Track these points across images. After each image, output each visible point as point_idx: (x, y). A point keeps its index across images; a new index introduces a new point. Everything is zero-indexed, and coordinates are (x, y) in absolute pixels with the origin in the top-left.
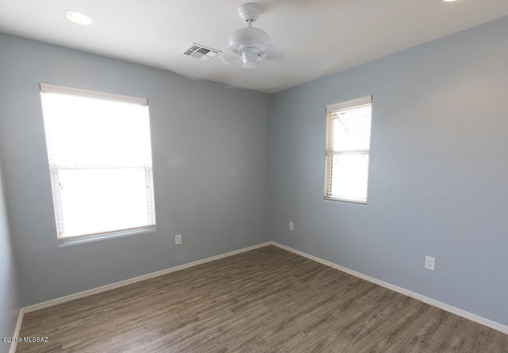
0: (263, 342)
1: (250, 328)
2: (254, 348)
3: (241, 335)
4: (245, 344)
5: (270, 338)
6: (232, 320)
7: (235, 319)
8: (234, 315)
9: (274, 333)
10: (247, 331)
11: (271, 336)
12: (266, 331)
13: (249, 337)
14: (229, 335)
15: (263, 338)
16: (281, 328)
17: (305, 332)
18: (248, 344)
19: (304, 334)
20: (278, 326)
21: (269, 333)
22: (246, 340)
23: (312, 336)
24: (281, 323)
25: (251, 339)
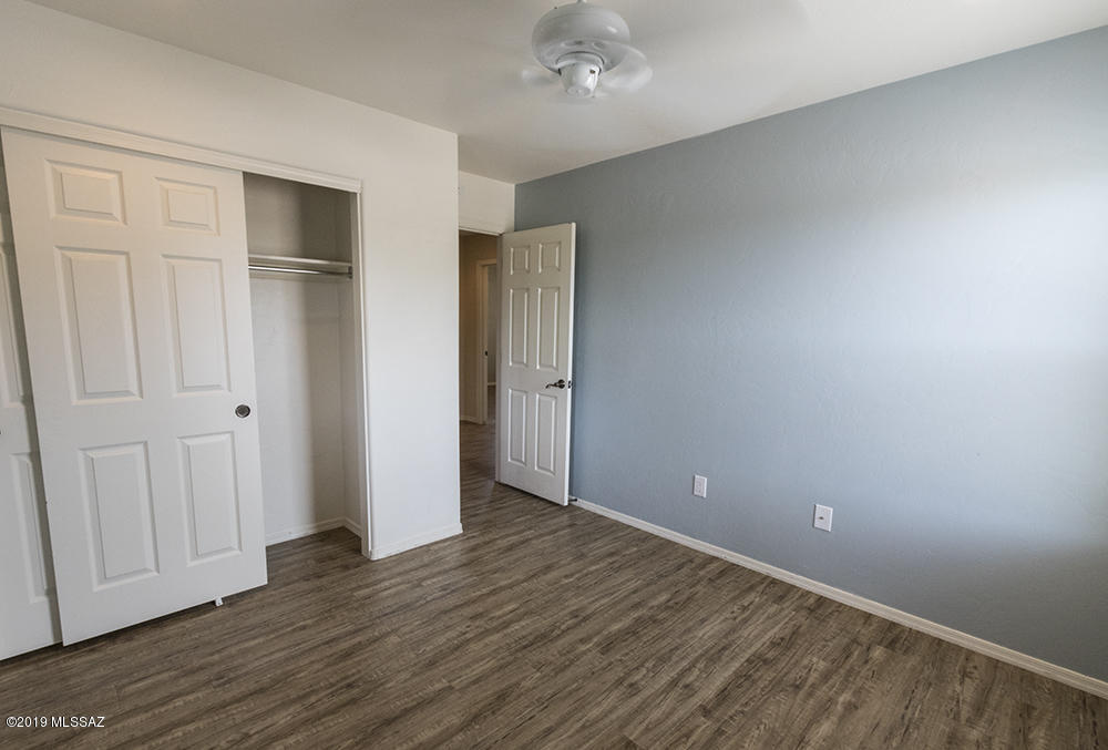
0: (539, 667)
1: (570, 693)
2: (553, 655)
3: (585, 678)
4: (572, 662)
5: (527, 674)
6: (620, 712)
7: (613, 716)
8: (621, 728)
9: (517, 684)
10: (574, 686)
11: (524, 679)
12: (534, 688)
13: (568, 674)
14: (611, 677)
15: (538, 674)
16: (502, 697)
17: (451, 688)
18: (567, 663)
19: (453, 684)
20: (508, 699)
21: (527, 684)
22: (572, 668)
23: (440, 681)
24: (499, 709)
25: (562, 670)
